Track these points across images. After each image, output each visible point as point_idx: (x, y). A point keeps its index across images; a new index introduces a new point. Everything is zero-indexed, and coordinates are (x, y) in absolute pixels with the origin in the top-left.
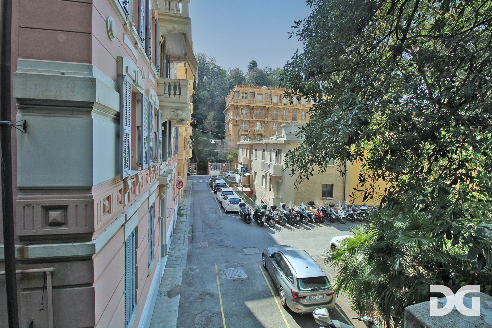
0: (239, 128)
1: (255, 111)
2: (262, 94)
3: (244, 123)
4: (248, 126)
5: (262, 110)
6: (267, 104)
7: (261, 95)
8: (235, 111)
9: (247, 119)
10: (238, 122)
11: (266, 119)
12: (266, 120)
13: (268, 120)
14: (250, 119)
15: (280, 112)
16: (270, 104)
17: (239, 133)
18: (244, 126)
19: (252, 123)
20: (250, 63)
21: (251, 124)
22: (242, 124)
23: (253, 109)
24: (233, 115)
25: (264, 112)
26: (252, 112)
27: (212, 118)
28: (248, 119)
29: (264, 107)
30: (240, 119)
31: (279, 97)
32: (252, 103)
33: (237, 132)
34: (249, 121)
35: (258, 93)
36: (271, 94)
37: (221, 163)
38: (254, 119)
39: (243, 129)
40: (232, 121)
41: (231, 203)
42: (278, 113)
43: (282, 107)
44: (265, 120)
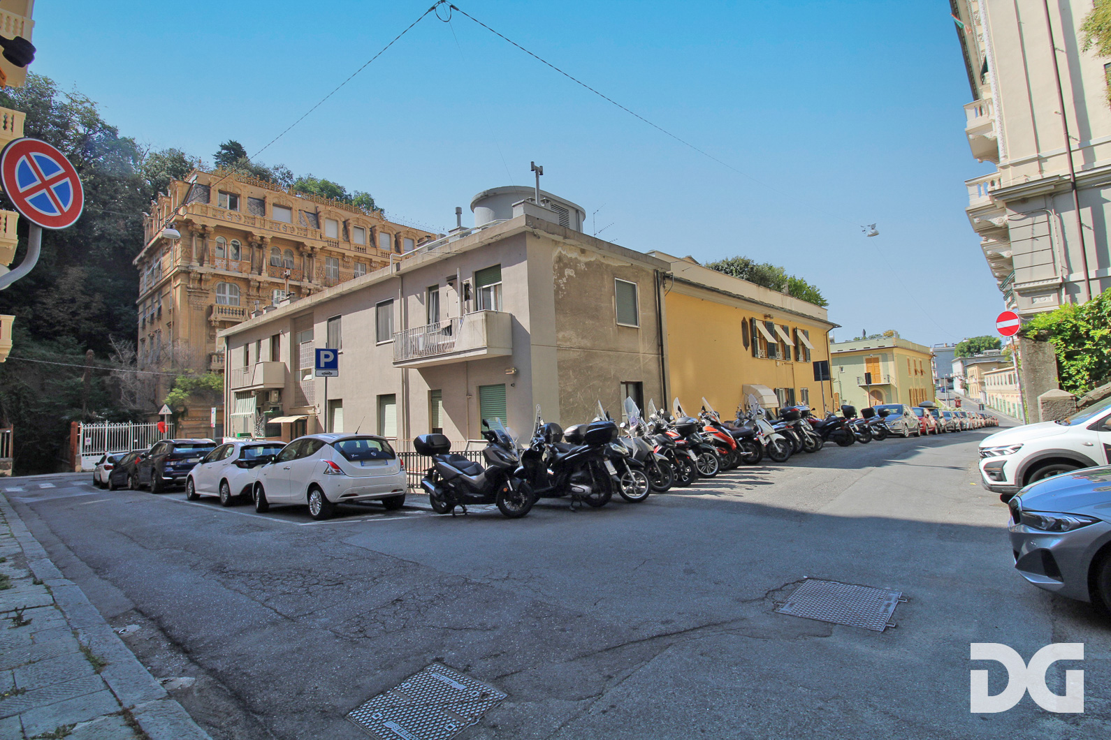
0: (211, 300)
1: (268, 255)
2: (290, 209)
3: (227, 287)
4: (244, 299)
5: (292, 255)
6: (309, 236)
7: (287, 212)
8: (196, 244)
9: (239, 275)
10: (207, 281)
11: (306, 280)
12: (305, 283)
13: (311, 286)
14: (250, 277)
15: (348, 268)
16: (318, 238)
17: (212, 317)
18: (227, 295)
19: (258, 288)
20: (224, 147)
21: (253, 292)
22: (221, 289)
23: (260, 247)
24: (187, 256)
25: (297, 260)
26: (257, 254)
27: (79, 287)
28: (244, 275)
29: (299, 245)
30: (213, 271)
31: (341, 226)
32: (258, 225)
33: (202, 314)
34: (247, 281)
35: (276, 201)
36: (316, 215)
37: (134, 422)
38: (265, 277)
39: (227, 304)
40: (183, 276)
41: (349, 459)
42: (341, 269)
43: (352, 254)
44: (302, 284)
